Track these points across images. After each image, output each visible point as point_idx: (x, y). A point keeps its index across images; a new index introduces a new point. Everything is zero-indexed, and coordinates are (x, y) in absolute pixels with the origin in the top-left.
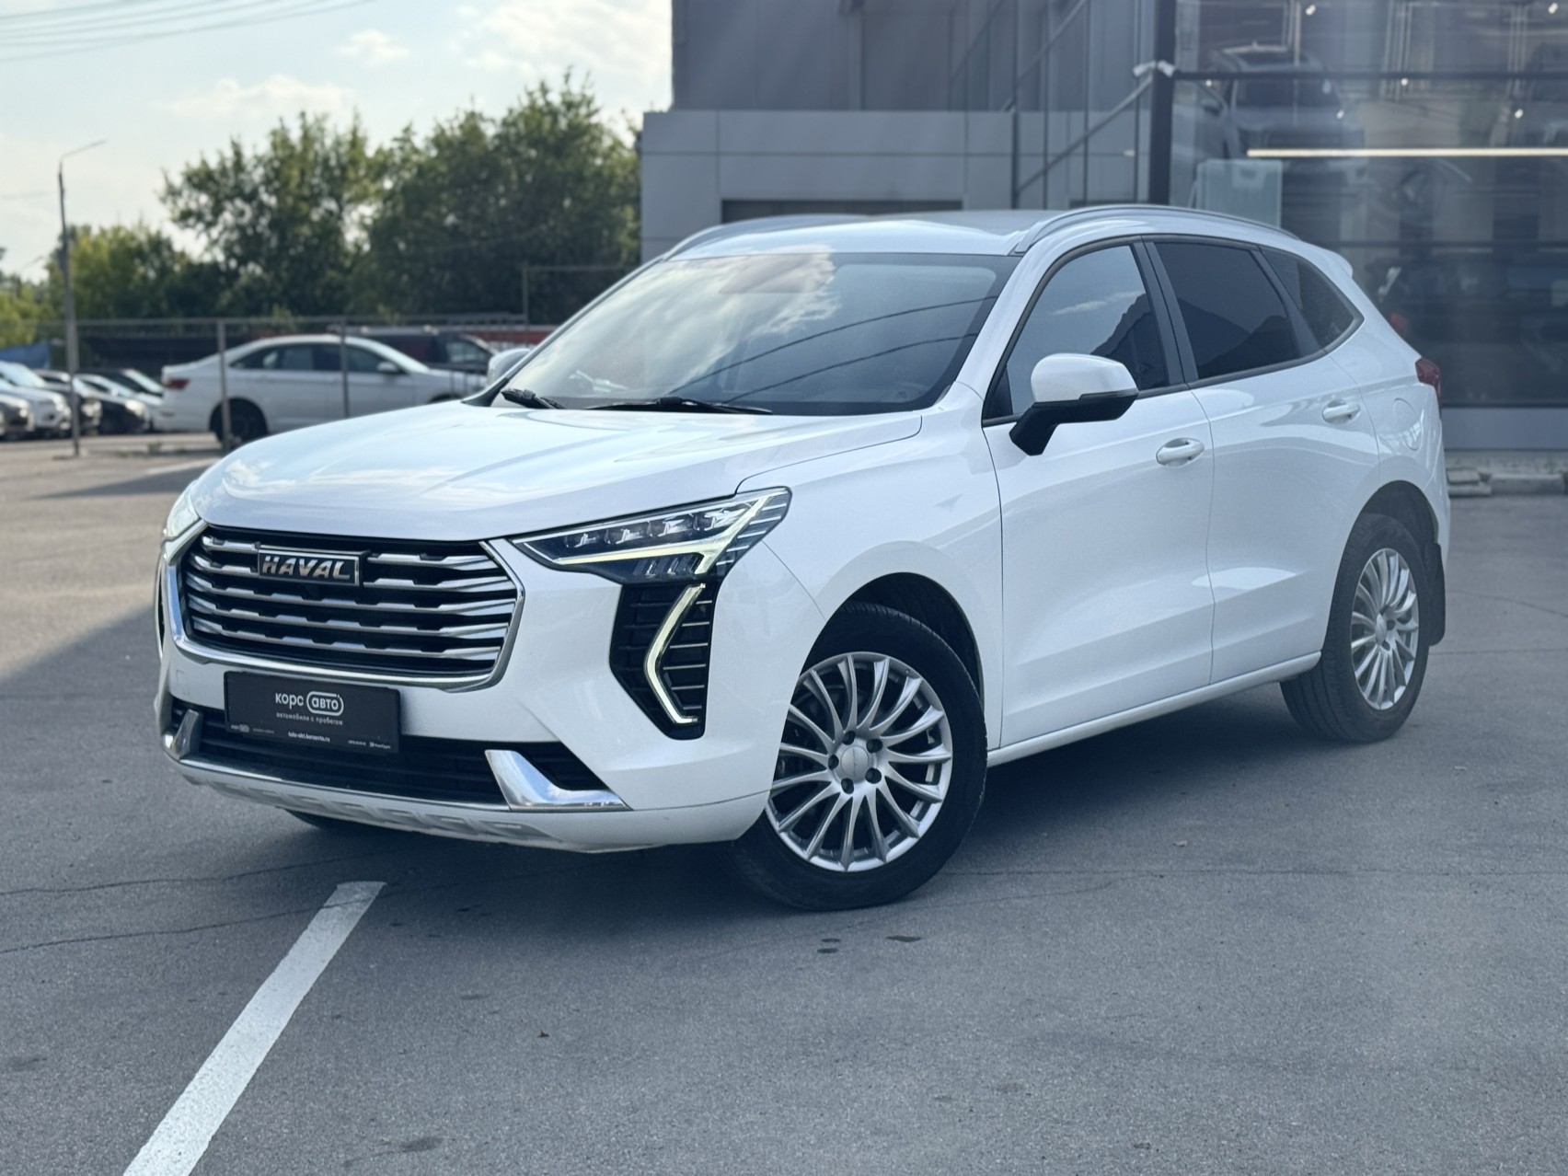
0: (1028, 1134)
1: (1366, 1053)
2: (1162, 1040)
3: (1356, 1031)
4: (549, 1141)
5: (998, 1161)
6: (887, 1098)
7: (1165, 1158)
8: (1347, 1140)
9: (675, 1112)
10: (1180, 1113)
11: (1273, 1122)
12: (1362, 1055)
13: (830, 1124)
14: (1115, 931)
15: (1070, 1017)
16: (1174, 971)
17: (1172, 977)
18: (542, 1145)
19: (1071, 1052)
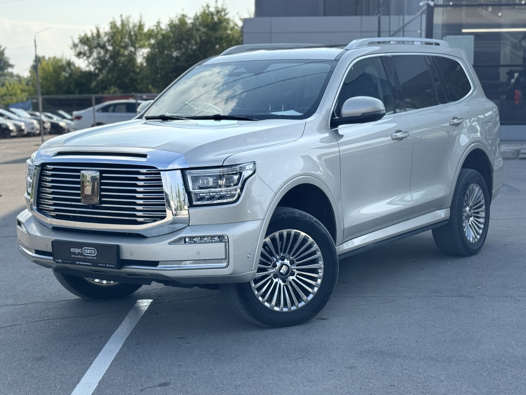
0: (357, 382)
1: (469, 356)
2: (403, 352)
3: (467, 349)
4: (204, 384)
5: (346, 390)
6: (312, 370)
7: (399, 389)
8: (458, 384)
9: (244, 375)
10: (406, 375)
11: (435, 378)
12: (468, 357)
13: (294, 379)
14: (393, 316)
15: (374, 344)
16: (411, 330)
17: (409, 332)
18: (202, 385)
19: (373, 356)
